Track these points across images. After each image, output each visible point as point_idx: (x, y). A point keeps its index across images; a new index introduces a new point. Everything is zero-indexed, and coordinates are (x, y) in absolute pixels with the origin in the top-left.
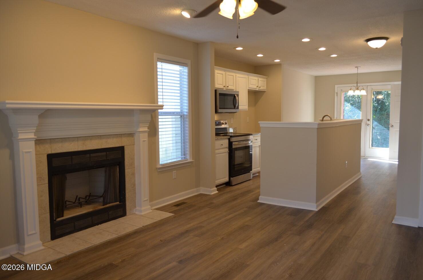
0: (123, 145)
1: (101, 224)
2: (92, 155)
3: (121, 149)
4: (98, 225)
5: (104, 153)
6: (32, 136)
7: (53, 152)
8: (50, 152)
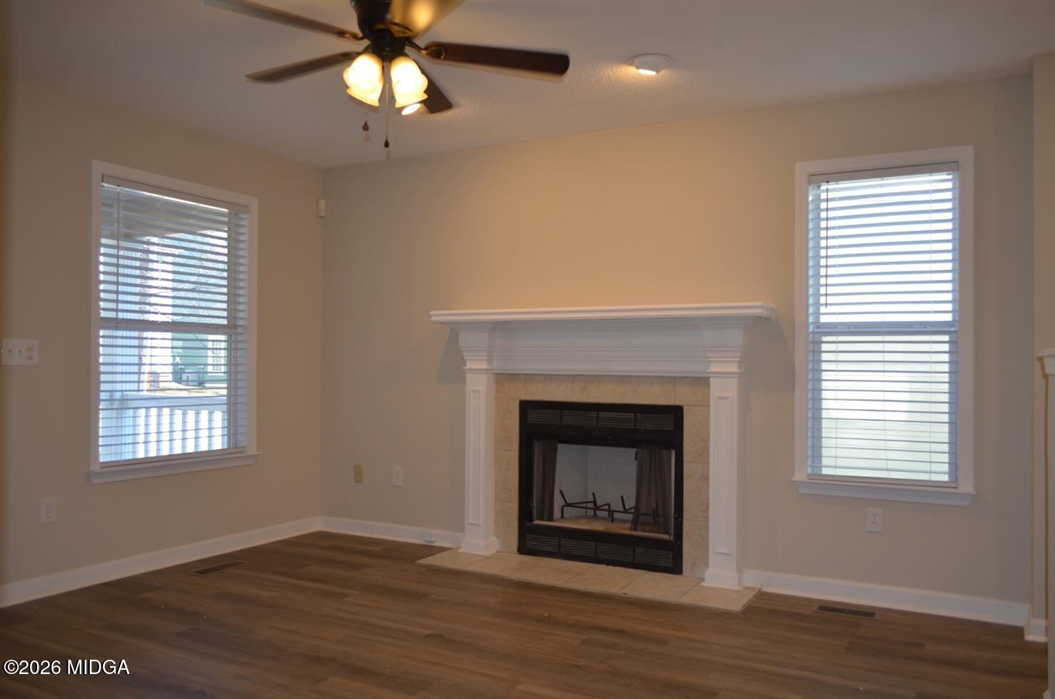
0: (678, 403)
1: (615, 566)
2: (602, 414)
3: (676, 413)
4: (608, 565)
5: (631, 415)
6: (483, 365)
7: (529, 398)
8: (524, 398)
